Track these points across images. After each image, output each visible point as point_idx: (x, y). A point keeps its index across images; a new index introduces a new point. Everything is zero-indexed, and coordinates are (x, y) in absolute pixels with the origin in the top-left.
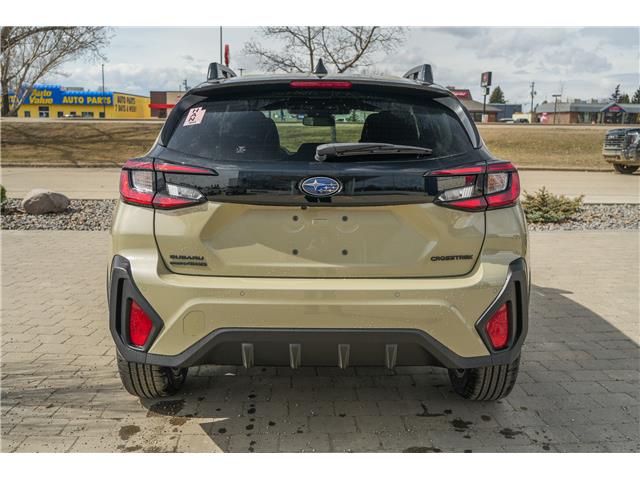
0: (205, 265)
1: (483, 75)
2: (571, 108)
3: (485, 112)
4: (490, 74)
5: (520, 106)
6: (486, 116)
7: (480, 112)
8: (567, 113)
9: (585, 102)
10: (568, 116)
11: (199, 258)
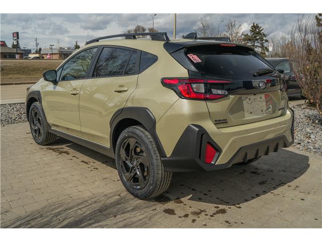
0: (227, 122)
1: (13, 33)
2: (59, 51)
3: (18, 54)
4: (18, 33)
5: (30, 50)
6: (19, 55)
7: (15, 53)
8: (57, 54)
9: (64, 49)
10: (58, 55)
11: (225, 120)
